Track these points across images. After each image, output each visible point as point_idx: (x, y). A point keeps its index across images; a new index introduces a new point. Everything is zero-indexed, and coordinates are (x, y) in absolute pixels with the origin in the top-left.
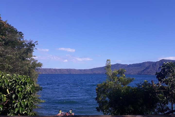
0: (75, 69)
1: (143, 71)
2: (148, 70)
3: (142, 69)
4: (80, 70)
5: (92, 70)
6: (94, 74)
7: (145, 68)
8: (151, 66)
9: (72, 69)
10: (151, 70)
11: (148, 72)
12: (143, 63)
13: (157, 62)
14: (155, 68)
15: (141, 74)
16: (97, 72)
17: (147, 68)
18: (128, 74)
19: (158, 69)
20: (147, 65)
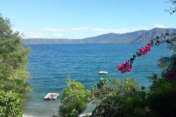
0: (67, 39)
1: (136, 40)
2: (141, 39)
3: (135, 38)
4: (73, 40)
5: (84, 40)
6: (87, 43)
7: (138, 37)
8: (144, 35)
9: (64, 39)
10: (143, 39)
11: (141, 41)
12: (137, 31)
13: (150, 30)
14: (148, 37)
15: (133, 43)
16: (90, 42)
17: (140, 37)
18: (121, 43)
19: (150, 38)
20: (140, 34)
